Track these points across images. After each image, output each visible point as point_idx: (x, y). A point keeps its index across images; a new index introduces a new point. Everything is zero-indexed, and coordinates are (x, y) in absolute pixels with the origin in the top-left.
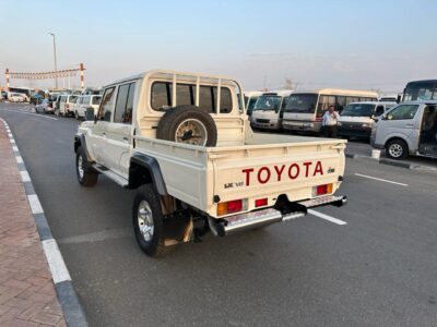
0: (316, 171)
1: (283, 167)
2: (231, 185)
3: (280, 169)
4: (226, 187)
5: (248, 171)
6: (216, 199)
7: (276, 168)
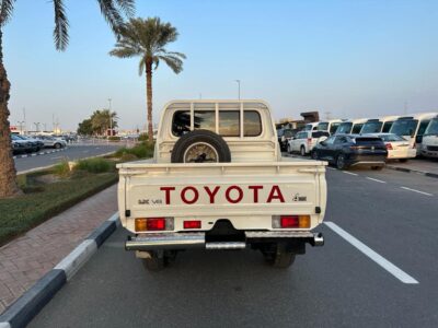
0: (271, 197)
1: (217, 188)
2: (146, 202)
3: (212, 190)
4: (140, 203)
5: (168, 190)
6: (128, 214)
7: (207, 189)
